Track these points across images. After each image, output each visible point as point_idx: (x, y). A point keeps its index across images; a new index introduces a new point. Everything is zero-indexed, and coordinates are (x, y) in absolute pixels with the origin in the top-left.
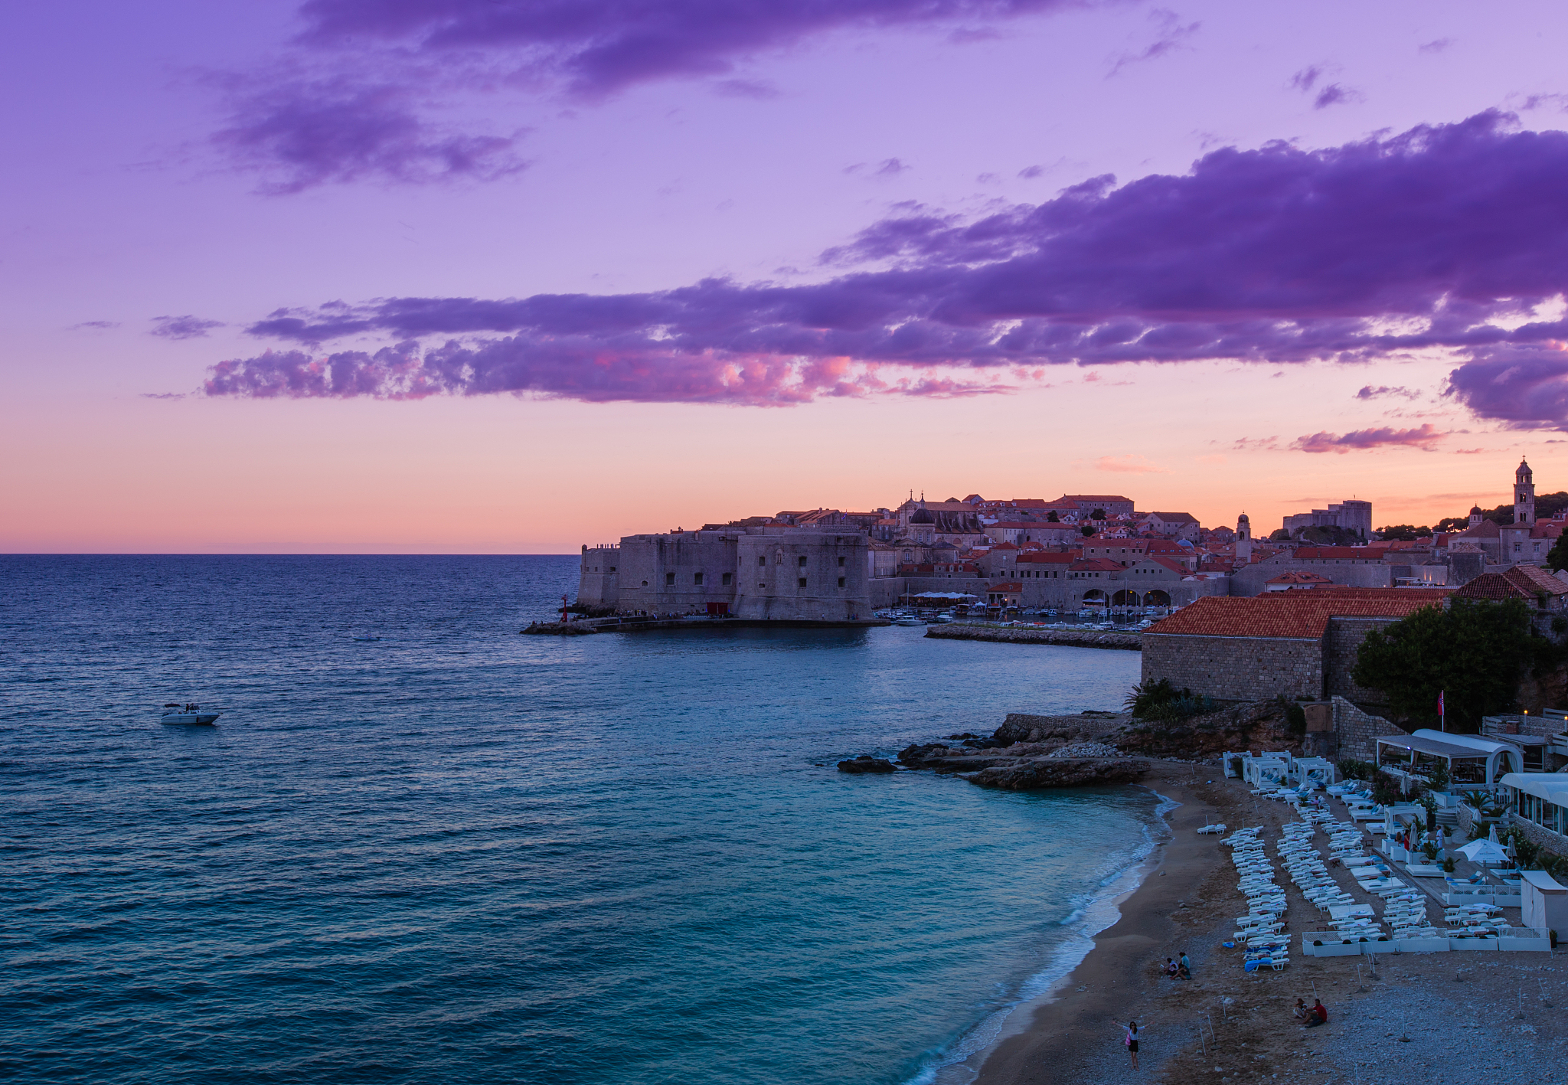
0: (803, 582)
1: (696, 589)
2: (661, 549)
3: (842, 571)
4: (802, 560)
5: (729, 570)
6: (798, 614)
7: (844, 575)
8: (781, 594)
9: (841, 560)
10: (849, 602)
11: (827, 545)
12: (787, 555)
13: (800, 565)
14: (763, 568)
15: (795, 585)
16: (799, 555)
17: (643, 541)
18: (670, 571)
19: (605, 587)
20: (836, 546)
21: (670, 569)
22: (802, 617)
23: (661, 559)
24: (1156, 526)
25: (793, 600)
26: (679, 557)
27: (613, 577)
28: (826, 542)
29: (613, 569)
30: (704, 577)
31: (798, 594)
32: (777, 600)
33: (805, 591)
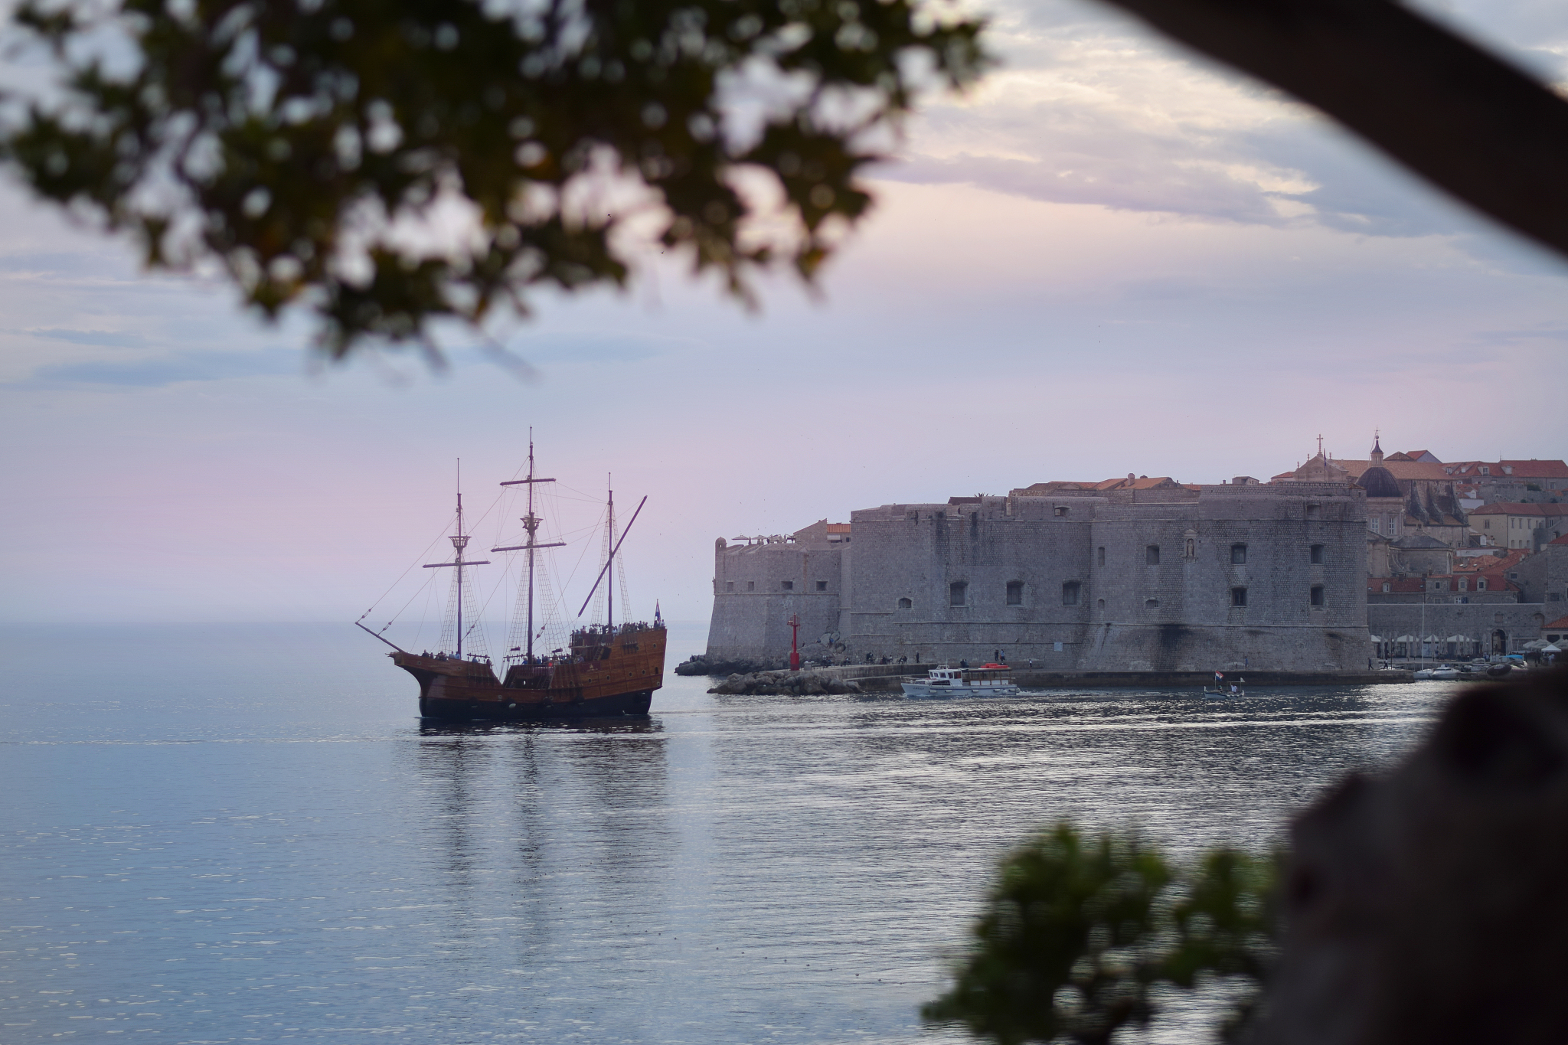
0: (1239, 596)
1: (1010, 615)
2: (939, 533)
3: (1317, 574)
4: (1238, 552)
5: (1075, 575)
6: (1231, 660)
7: (1321, 581)
8: (1195, 621)
9: (1316, 550)
10: (1331, 635)
11: (1287, 521)
12: (1206, 541)
13: (1233, 561)
14: (1154, 569)
15: (1224, 601)
16: (1230, 542)
17: (902, 518)
18: (958, 578)
19: (772, 622)
20: (1306, 522)
21: (957, 572)
23: (938, 553)
25: (1221, 633)
26: (975, 549)
27: (789, 601)
28: (1286, 513)
29: (789, 585)
30: (1025, 589)
31: (1230, 620)
32: (1187, 632)
33: (1247, 616)
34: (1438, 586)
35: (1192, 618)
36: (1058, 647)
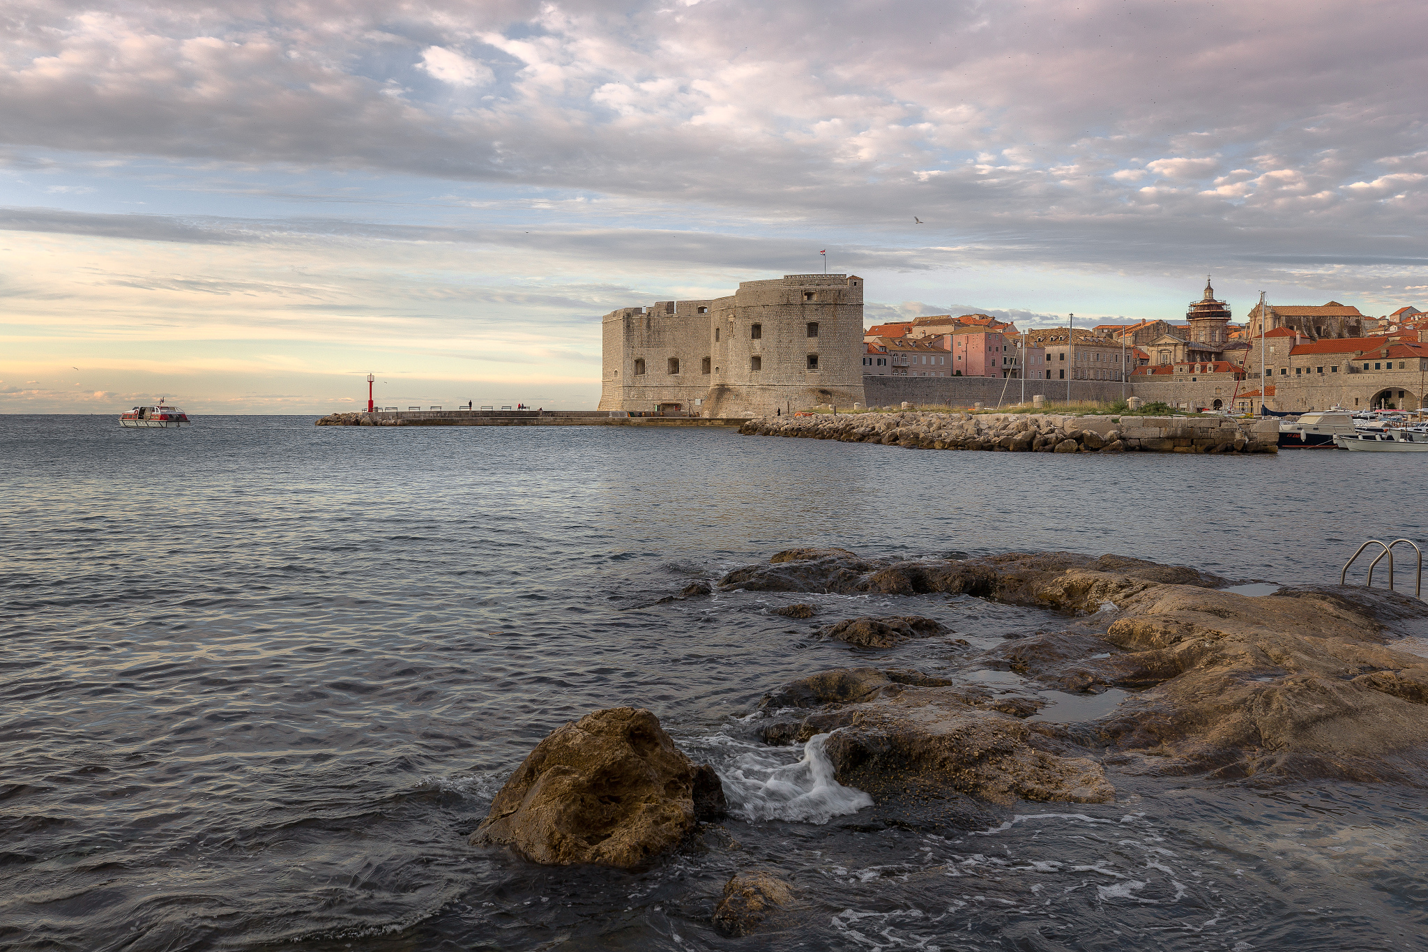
0: (756, 362)
1: (670, 380)
2: (628, 327)
3: (812, 345)
4: (757, 330)
5: (709, 352)
7: (816, 351)
8: (732, 382)
9: (813, 329)
11: (788, 304)
12: (738, 322)
13: (754, 337)
14: (718, 345)
15: (747, 366)
16: (752, 323)
18: (639, 356)
20: (804, 305)
21: (639, 352)
23: (628, 340)
26: (648, 337)
28: (788, 298)
30: (680, 363)
31: (750, 381)
32: (729, 390)
33: (760, 377)
34: (1181, 370)
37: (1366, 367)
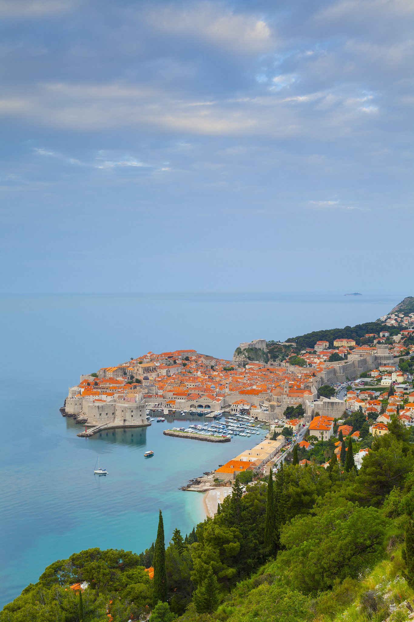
0: (132, 416)
1: (106, 417)
2: (98, 408)
3: (140, 413)
5: (114, 412)
9: (141, 411)
10: (142, 420)
11: (137, 408)
12: (129, 410)
13: (132, 412)
14: (123, 413)
16: (131, 410)
17: (94, 406)
19: (74, 409)
20: (139, 408)
21: (100, 413)
22: (132, 424)
23: (98, 411)
24: (203, 361)
25: (130, 420)
26: (102, 410)
27: (76, 406)
29: (76, 404)
30: (108, 414)
33: (133, 418)
35: (127, 419)
36: (112, 420)
37: (188, 400)
